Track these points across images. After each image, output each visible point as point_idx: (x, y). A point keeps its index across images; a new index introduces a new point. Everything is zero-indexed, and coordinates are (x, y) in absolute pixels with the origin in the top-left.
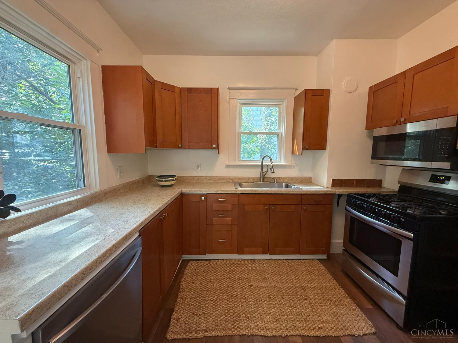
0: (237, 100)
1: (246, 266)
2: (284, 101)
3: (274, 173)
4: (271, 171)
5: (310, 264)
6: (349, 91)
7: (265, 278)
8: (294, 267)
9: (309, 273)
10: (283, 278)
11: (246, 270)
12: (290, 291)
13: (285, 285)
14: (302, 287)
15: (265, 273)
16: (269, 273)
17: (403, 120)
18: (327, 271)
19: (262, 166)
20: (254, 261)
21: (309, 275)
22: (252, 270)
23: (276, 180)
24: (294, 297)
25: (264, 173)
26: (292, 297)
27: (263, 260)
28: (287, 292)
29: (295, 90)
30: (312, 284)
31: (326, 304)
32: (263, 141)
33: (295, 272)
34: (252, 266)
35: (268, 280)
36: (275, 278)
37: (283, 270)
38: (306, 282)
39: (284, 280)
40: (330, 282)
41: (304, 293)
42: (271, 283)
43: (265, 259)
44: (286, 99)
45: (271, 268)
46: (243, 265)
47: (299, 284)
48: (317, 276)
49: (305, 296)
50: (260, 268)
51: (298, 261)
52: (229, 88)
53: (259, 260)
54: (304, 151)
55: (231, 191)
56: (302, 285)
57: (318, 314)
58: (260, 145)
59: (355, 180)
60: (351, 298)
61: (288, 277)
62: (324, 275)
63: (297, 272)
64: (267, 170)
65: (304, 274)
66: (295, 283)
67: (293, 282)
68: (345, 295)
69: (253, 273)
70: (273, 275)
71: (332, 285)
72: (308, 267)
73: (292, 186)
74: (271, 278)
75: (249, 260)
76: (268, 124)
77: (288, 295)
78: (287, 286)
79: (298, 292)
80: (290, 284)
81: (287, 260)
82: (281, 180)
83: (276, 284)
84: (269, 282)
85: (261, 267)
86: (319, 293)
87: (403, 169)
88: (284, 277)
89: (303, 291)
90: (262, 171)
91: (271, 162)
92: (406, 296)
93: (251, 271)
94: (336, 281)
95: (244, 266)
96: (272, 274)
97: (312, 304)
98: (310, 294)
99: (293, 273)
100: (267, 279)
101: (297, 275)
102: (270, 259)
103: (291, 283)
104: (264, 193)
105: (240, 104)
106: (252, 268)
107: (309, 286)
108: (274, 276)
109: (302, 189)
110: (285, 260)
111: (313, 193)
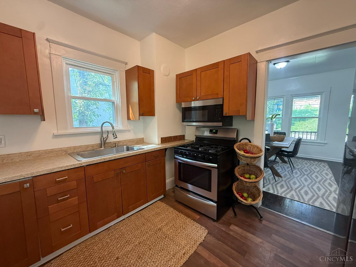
0: (62, 59)
1: (102, 240)
2: (116, 71)
3: (117, 137)
4: (114, 136)
5: (156, 206)
6: (165, 75)
7: (127, 241)
8: (147, 215)
9: (158, 214)
10: (143, 231)
11: (105, 245)
12: (152, 239)
13: (146, 236)
14: (159, 229)
15: (125, 236)
16: (129, 233)
17: (198, 98)
18: (168, 206)
19: (102, 132)
20: (109, 230)
21: (159, 216)
22: (111, 240)
23: (117, 144)
24: (158, 242)
25: (105, 139)
26: (156, 243)
27: (118, 224)
28: (151, 241)
29: (125, 64)
30: (164, 223)
31: (179, 232)
32: (81, 108)
33: (149, 219)
34: (110, 237)
35: (131, 241)
36: (136, 235)
37: (139, 223)
38: (160, 223)
39: (144, 232)
40: (174, 213)
41: (162, 233)
42: (135, 242)
43: (119, 222)
44: (119, 71)
45: (128, 227)
46: (99, 242)
47: (156, 228)
48: (164, 214)
49: (164, 236)
50: (118, 234)
51: (146, 208)
52: (47, 40)
53: (114, 226)
54: (141, 117)
55: (73, 165)
56: (158, 228)
57: (178, 244)
58: (78, 112)
59: (173, 136)
60: (188, 218)
61: (146, 227)
62: (168, 210)
63: (150, 218)
64: (108, 136)
65: (156, 218)
66: (153, 228)
67: (151, 229)
68: (185, 218)
69: (114, 243)
70: (133, 234)
71: (175, 215)
72: (155, 210)
73: (134, 147)
74: (133, 237)
75: (104, 232)
76: (85, 92)
77: (153, 243)
78: (148, 236)
79: (158, 235)
80: (150, 233)
81: (139, 212)
82: (121, 144)
83: (139, 240)
84: (132, 242)
85: (119, 232)
86: (171, 227)
87: (196, 127)
88: (143, 229)
89: (161, 232)
90: (102, 137)
91: (113, 127)
92: (216, 201)
93: (110, 242)
94: (177, 211)
95: (101, 242)
96: (132, 232)
97: (172, 238)
98: (166, 231)
99: (148, 222)
100: (129, 241)
101: (151, 221)
102: (124, 219)
103: (151, 231)
104: (114, 159)
105: (66, 64)
106: (110, 238)
107: (163, 225)
108: (135, 233)
109: (144, 149)
110: (137, 213)
111: (153, 151)
